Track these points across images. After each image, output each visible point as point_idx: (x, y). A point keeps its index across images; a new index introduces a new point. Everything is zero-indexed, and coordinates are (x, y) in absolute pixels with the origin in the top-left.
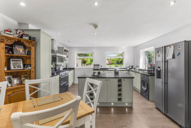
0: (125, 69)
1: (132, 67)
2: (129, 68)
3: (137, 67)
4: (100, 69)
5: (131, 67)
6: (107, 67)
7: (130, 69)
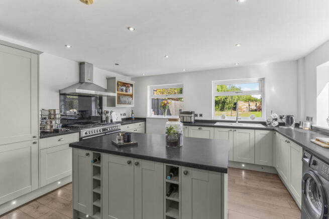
0: (264, 123)
1: (290, 119)
2: (276, 123)
3: (308, 119)
4: (196, 121)
5: (284, 120)
6: (213, 118)
7: (280, 124)
